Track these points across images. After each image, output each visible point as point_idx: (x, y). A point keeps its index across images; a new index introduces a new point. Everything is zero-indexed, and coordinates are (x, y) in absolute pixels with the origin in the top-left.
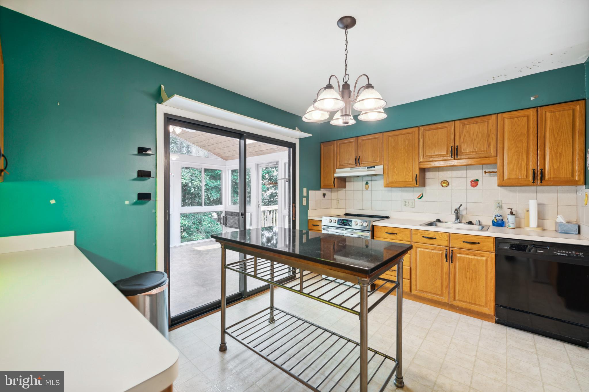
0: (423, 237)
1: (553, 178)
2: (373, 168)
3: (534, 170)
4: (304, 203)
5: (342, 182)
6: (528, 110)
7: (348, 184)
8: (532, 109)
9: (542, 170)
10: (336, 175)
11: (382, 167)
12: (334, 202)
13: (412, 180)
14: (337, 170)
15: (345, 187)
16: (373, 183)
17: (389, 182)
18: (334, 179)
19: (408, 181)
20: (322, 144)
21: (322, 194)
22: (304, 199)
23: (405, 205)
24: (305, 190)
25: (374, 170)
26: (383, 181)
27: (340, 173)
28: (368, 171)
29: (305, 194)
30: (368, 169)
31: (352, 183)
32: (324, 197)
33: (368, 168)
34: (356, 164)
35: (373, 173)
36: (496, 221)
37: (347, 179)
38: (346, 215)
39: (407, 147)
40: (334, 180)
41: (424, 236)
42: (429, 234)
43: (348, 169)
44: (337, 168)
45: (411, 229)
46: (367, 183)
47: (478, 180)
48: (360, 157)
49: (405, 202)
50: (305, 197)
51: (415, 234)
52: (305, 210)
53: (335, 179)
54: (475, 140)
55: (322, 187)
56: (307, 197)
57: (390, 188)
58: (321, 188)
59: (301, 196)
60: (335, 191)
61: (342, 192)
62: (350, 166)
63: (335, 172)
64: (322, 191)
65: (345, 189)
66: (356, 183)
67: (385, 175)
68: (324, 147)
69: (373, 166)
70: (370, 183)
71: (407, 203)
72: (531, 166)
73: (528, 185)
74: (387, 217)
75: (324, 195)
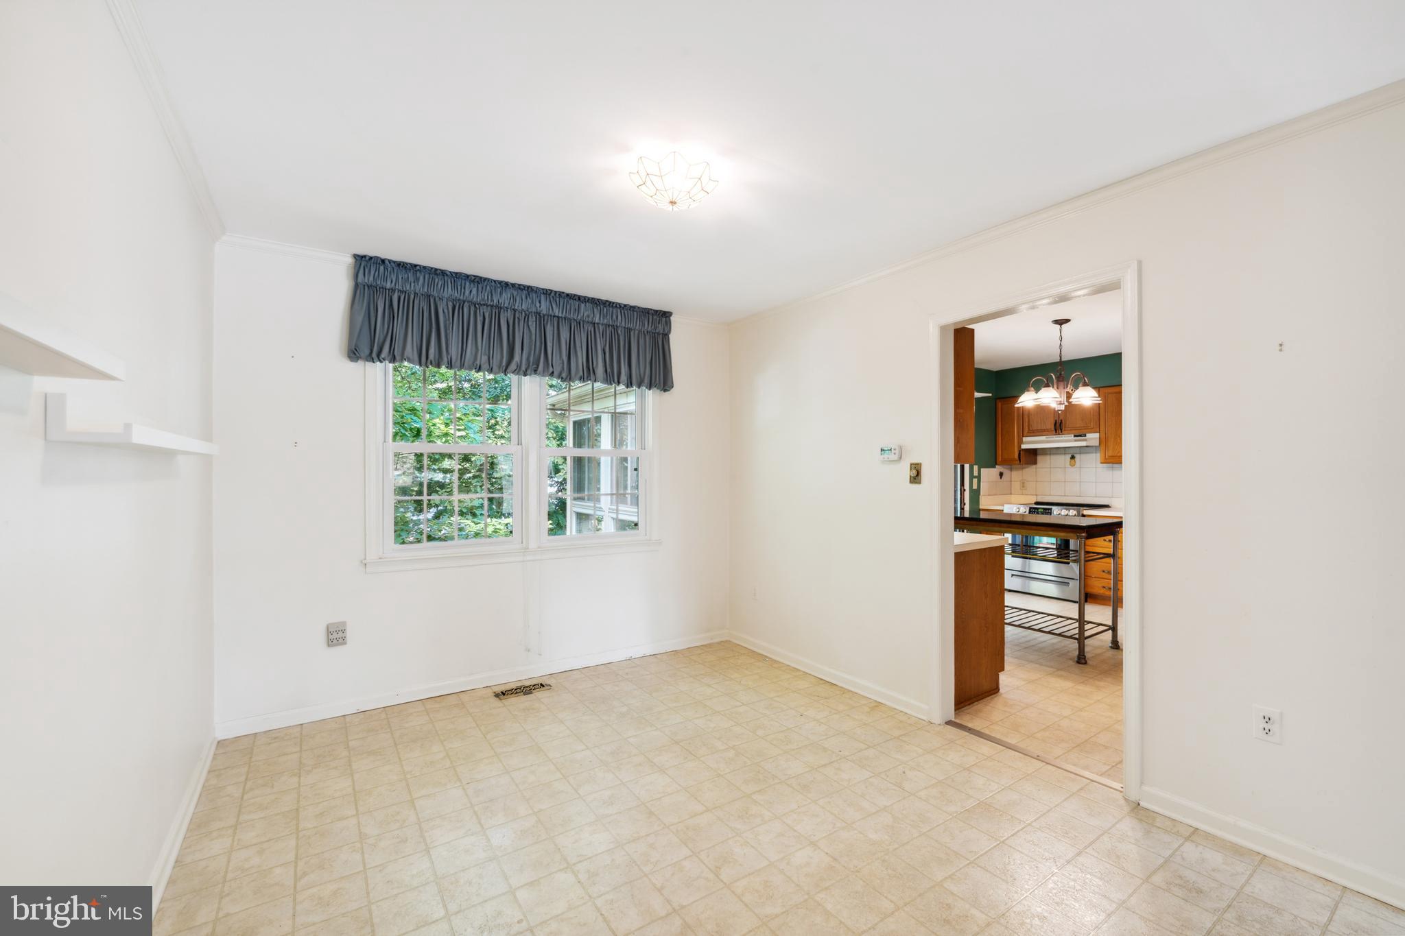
2: (1083, 437)
4: (975, 487)
5: (1032, 456)
7: (1039, 458)
10: (1024, 447)
11: (1097, 435)
12: (1016, 486)
14: (1025, 439)
15: (1035, 463)
16: (1083, 456)
17: (1109, 456)
18: (1020, 451)
20: (998, 401)
21: (998, 474)
22: (975, 481)
24: (976, 467)
25: (1086, 440)
26: (1098, 455)
27: (1030, 443)
28: (1076, 441)
29: (976, 473)
30: (1076, 438)
31: (1048, 457)
32: (1001, 478)
33: (1075, 436)
34: (1056, 430)
35: (1084, 444)
37: (1038, 452)
38: (1037, 503)
40: (1019, 454)
43: (1043, 438)
44: (1025, 434)
46: (1073, 457)
48: (1063, 422)
50: (975, 477)
52: (975, 495)
53: (1022, 452)
55: (998, 462)
56: (979, 477)
57: (1111, 465)
58: (996, 464)
59: (972, 476)
60: (1017, 469)
61: (1029, 471)
62: (1045, 433)
63: (1021, 442)
64: (998, 469)
65: (1034, 466)
66: (1053, 457)
67: (1103, 446)
68: (1002, 405)
69: (1084, 434)
70: (1077, 456)
74: (1107, 506)
75: (1001, 474)
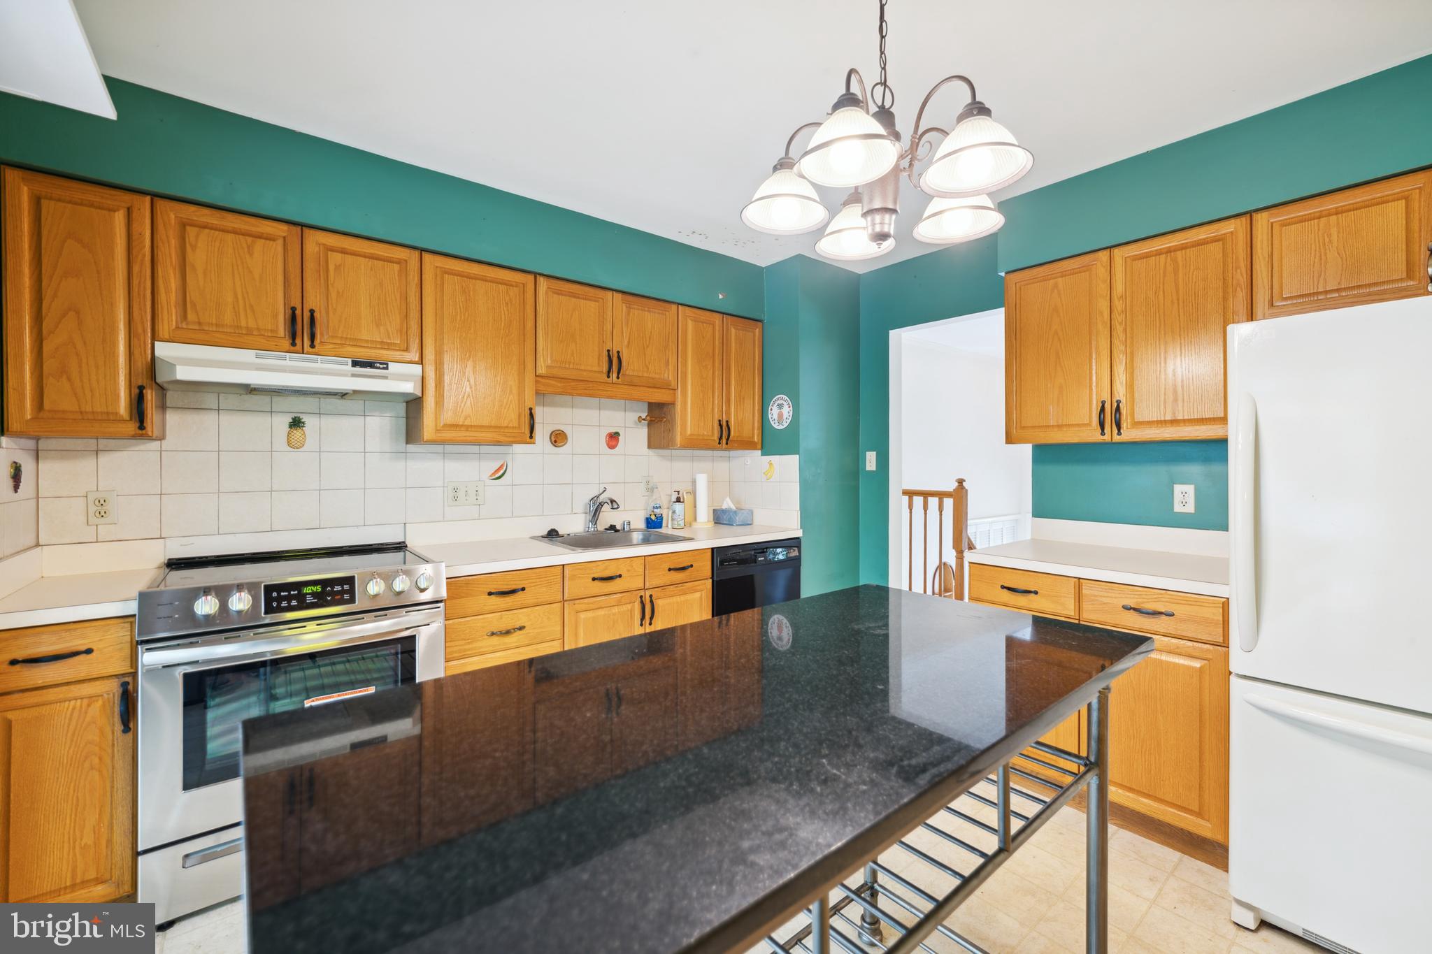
0: (594, 579)
1: (737, 437)
2: (379, 368)
3: (720, 421)
6: (714, 314)
8: (718, 315)
9: (727, 422)
13: (517, 426)
17: (444, 425)
18: (142, 388)
19: (505, 425)
21: (9, 471)
23: (455, 498)
25: (375, 377)
30: (358, 370)
32: (17, 487)
33: (355, 364)
34: (294, 339)
35: (358, 385)
36: (653, 517)
39: (503, 325)
40: (139, 397)
41: (596, 576)
42: (606, 569)
43: (248, 355)
45: (563, 565)
46: (296, 423)
47: (617, 434)
48: (318, 314)
49: (455, 490)
51: (573, 578)
54: (647, 347)
60: (71, 453)
61: (133, 456)
64: (9, 450)
66: (229, 420)
67: (430, 400)
69: (384, 359)
70: (310, 422)
71: (461, 494)
72: (717, 418)
73: (713, 448)
75: (17, 474)
